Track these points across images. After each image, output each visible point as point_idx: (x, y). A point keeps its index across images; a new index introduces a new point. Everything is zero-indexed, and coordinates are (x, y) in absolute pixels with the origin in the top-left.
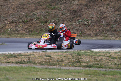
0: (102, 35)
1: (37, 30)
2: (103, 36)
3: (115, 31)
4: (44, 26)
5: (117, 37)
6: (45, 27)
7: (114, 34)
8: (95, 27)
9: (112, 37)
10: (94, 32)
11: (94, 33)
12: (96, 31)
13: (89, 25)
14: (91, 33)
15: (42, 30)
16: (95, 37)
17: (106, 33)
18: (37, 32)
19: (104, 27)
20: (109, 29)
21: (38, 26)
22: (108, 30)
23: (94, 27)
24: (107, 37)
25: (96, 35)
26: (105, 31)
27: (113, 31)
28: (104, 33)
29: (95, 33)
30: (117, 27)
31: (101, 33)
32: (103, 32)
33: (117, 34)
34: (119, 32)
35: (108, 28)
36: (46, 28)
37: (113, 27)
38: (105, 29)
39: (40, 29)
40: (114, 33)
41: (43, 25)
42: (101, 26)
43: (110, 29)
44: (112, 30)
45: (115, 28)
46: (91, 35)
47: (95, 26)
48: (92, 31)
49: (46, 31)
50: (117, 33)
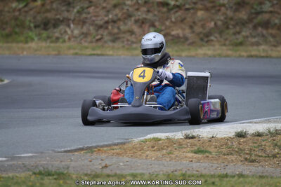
0: (226, 40)
1: (6, 23)
2: (227, 42)
3: (266, 25)
4: (26, 9)
5: (275, 46)
6: (32, 12)
7: (263, 36)
8: (200, 13)
9: (258, 44)
10: (198, 29)
11: (198, 34)
12: (203, 26)
13: (178, 6)
14: (188, 32)
15: (22, 25)
16: (204, 46)
17: (239, 33)
18: (7, 31)
19: (230, 13)
20: (245, 17)
21: (6, 9)
22: (243, 24)
23: (195, 13)
24: (241, 44)
25: (205, 38)
26: (234, 26)
27: (259, 24)
28: (231, 31)
29: (201, 33)
30: (271, 12)
31: (221, 33)
32: (228, 28)
33: (274, 36)
34: (279, 29)
35: (243, 15)
36: (34, 18)
37: (258, 13)
38: (231, 19)
39: (16, 19)
40: (265, 32)
41: (25, 6)
42: (219, 10)
43: (250, 20)
44: (256, 21)
45: (266, 16)
46: (186, 39)
47: (197, 9)
48: (191, 27)
49: (35, 27)
50: (273, 31)
